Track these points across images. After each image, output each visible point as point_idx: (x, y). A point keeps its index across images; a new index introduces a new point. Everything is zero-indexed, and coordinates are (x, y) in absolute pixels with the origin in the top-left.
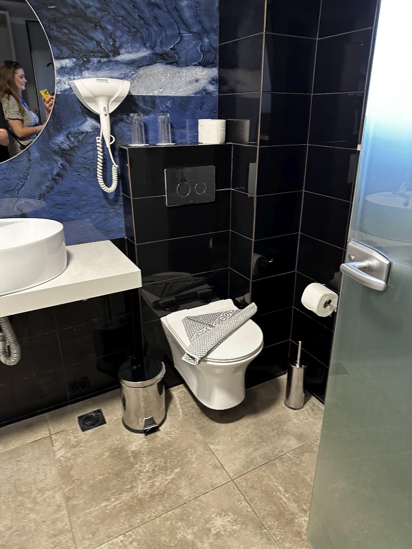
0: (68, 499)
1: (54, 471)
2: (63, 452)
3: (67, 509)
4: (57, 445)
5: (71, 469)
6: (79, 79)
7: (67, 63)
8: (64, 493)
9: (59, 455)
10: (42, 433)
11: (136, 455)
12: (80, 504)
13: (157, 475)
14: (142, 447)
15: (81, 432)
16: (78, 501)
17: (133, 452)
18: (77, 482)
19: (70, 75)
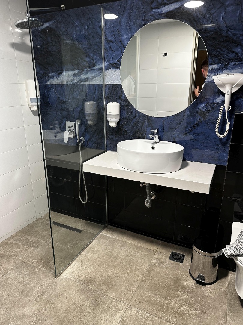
0: (142, 281)
1: (147, 266)
2: (155, 262)
3: (139, 284)
4: (155, 257)
5: (153, 270)
6: (220, 74)
7: (216, 66)
8: (143, 277)
9: (153, 261)
10: (154, 248)
11: (184, 288)
12: (145, 287)
13: (186, 305)
14: (189, 287)
15: (168, 259)
16: (145, 285)
17: (184, 285)
18: (151, 277)
19: (216, 73)
